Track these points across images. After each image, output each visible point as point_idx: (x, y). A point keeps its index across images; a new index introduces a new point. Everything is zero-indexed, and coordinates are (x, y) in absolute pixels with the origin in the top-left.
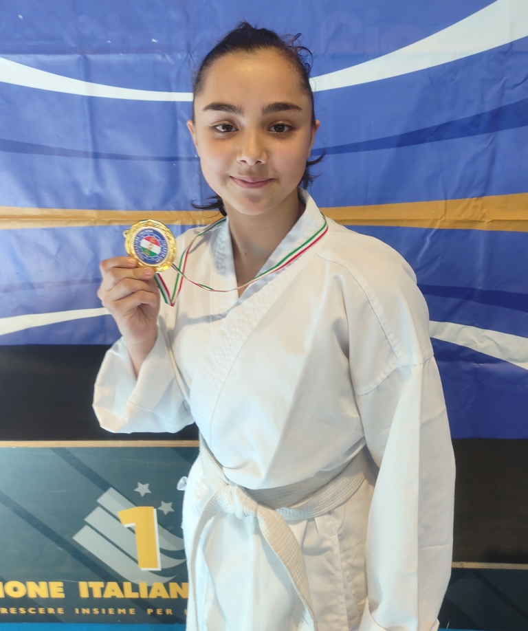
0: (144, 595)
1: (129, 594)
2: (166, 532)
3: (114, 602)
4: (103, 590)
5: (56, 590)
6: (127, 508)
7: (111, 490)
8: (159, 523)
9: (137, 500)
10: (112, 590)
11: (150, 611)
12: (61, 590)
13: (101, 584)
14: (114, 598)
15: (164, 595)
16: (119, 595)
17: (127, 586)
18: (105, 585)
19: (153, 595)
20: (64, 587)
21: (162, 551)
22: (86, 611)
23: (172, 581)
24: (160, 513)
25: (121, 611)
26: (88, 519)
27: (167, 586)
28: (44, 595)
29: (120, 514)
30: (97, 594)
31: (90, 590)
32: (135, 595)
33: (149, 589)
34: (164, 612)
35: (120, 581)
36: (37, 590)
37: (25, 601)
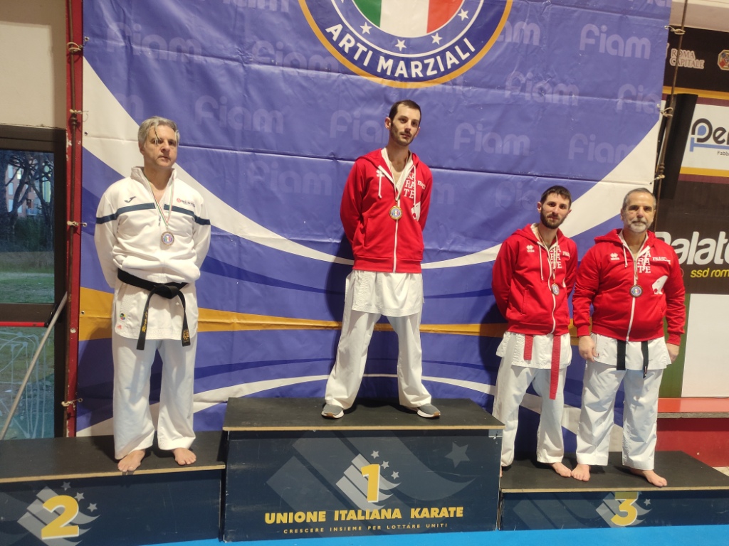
0: (367, 518)
1: (361, 518)
2: (383, 479)
3: (352, 523)
4: (346, 515)
5: (322, 516)
6: (366, 465)
7: (360, 455)
8: (381, 474)
9: (371, 461)
10: (352, 515)
11: (369, 527)
12: (324, 516)
13: (346, 512)
14: (352, 520)
15: (378, 518)
16: (355, 518)
17: (360, 512)
18: (348, 512)
19: (372, 518)
20: (326, 515)
21: (381, 490)
22: (335, 529)
23: (383, 508)
24: (382, 468)
25: (355, 528)
26: (345, 473)
27: (380, 511)
28: (315, 520)
29: (362, 469)
30: (343, 518)
31: (340, 516)
32: (363, 518)
33: (371, 513)
34: (377, 528)
35: (356, 509)
36: (311, 517)
37: (304, 525)
